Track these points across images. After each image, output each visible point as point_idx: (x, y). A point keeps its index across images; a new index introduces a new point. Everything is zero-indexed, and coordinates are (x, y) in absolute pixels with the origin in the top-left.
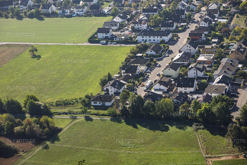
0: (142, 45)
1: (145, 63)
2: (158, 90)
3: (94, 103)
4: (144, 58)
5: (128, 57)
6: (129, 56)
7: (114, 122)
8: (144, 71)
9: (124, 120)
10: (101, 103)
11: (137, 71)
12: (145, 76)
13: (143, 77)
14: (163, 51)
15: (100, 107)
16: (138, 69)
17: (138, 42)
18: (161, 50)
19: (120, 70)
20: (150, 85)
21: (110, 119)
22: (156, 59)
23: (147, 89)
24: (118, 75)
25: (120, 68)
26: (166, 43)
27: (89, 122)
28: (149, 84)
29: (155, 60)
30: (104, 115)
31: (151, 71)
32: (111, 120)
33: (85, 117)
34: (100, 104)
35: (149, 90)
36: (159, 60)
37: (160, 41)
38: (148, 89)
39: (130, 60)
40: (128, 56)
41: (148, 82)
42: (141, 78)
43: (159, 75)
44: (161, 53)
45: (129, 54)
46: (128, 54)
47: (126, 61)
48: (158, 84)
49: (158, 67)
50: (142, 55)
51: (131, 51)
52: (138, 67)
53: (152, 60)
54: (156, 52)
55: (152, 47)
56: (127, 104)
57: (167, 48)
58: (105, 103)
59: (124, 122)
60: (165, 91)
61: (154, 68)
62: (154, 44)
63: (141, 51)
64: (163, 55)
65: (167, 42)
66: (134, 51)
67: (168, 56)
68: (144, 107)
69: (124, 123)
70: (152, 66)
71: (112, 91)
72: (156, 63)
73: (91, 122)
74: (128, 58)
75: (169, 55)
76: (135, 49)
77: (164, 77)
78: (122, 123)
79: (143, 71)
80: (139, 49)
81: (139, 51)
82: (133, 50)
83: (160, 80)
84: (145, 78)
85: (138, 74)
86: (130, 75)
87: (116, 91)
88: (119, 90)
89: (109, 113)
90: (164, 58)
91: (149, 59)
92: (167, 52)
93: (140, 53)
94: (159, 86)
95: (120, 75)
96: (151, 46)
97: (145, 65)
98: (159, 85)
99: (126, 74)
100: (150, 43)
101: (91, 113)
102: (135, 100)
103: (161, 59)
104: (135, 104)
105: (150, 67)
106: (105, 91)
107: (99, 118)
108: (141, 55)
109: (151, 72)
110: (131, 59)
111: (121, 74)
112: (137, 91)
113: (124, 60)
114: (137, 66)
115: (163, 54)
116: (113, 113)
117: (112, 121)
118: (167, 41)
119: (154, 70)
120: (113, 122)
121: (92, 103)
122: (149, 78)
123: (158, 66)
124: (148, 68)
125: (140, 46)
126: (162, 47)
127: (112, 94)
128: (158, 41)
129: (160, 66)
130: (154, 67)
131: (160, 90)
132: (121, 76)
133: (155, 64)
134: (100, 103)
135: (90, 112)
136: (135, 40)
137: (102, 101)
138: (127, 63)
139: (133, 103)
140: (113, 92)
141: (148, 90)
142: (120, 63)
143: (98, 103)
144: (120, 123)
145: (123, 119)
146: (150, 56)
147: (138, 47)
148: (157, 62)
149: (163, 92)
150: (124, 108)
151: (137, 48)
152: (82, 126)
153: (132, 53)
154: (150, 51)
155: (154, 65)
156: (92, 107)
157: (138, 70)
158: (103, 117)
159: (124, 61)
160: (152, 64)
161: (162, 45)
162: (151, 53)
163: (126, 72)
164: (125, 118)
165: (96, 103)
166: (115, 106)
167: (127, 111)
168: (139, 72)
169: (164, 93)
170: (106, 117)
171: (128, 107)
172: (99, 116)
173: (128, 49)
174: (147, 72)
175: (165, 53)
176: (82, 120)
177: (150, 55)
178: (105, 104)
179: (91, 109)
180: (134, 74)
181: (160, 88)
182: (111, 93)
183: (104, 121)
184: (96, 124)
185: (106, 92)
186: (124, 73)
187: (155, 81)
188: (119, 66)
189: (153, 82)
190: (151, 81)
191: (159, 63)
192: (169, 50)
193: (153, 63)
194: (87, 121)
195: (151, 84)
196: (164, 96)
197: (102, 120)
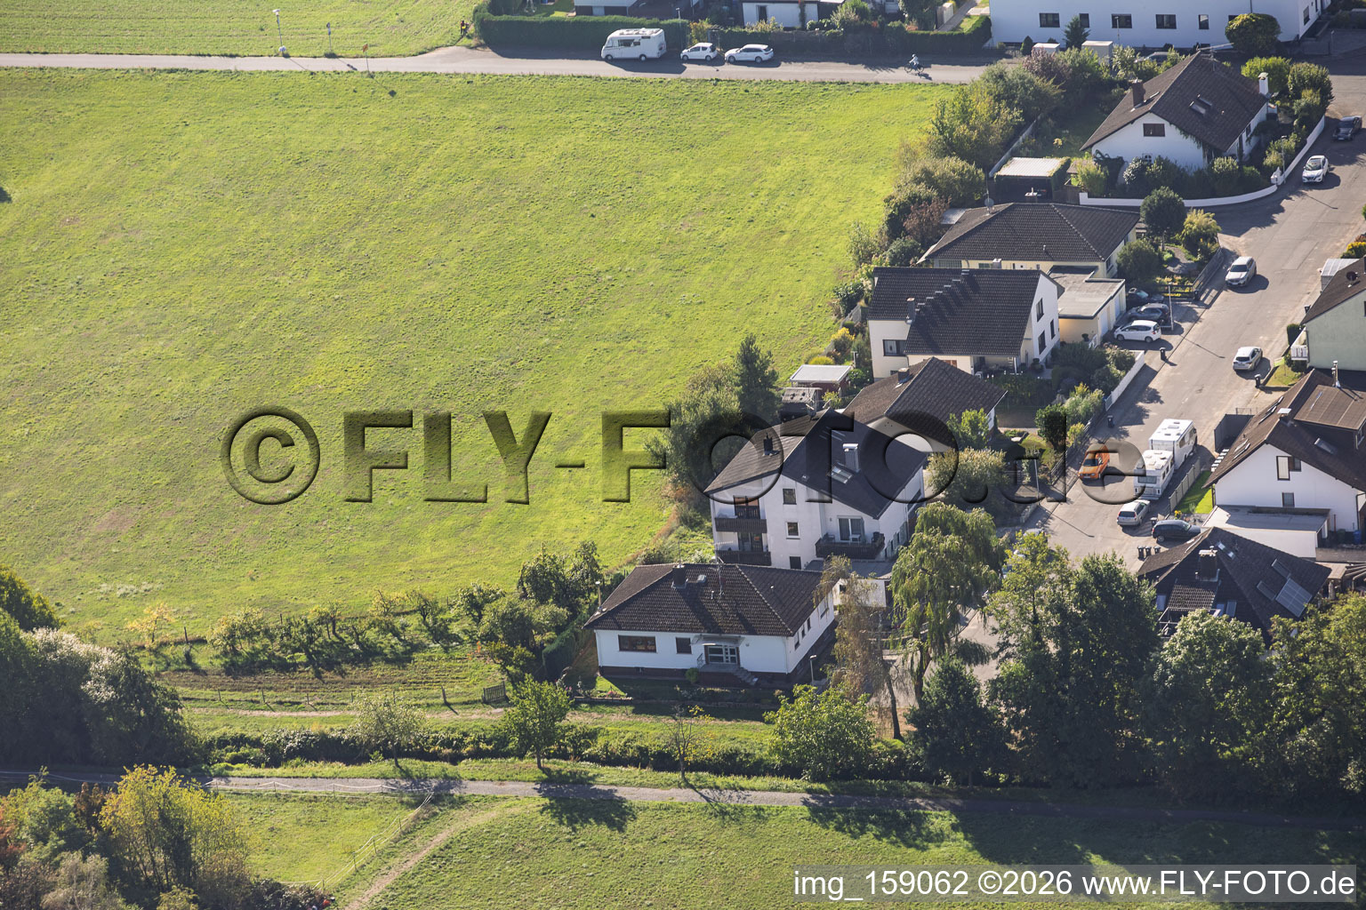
0: (1048, 69)
1: (1104, 252)
2: (1272, 518)
3: (627, 645)
4: (1084, 198)
5: (921, 190)
6: (927, 177)
7: (855, 836)
8: (1100, 328)
9: (955, 810)
10: (698, 649)
11: (1035, 328)
12: (1116, 381)
13: (1098, 393)
14: (1272, 131)
15: (686, 685)
16: (1041, 304)
17: (996, 41)
18: (1254, 123)
19: (848, 320)
20: (1177, 471)
21: (805, 803)
22: (1206, 209)
23: (1149, 512)
24: (836, 373)
25: (849, 302)
26: (1294, 50)
27: (596, 832)
28: (1169, 454)
29: (1196, 219)
30: (731, 764)
31: (1166, 325)
32: (820, 814)
33: (543, 782)
34: (688, 651)
35: (1172, 520)
36: (1237, 221)
37: (1230, 34)
38: (1159, 503)
39: (942, 218)
40: (917, 181)
41: (1155, 436)
42: (1078, 401)
43: (1254, 369)
44: (1246, 149)
45: (926, 161)
46: (909, 155)
47: (895, 226)
48: (1270, 452)
49: (1237, 287)
50: (1062, 173)
51: (942, 128)
52: (1044, 289)
53: (1166, 220)
54: (1201, 141)
55: (1156, 90)
56: (974, 653)
57: (1308, 96)
58: (736, 641)
59: (954, 828)
60: (1339, 526)
61: (1196, 298)
62: (1174, 63)
63: (1035, 134)
64: (1272, 169)
65: (1298, 41)
66: (972, 128)
67: (1330, 181)
68: (1164, 677)
69: (958, 845)
70: (1171, 275)
71: (793, 529)
72: (1206, 252)
73: (617, 835)
74: (914, 199)
75: (1338, 170)
76: (982, 107)
77: (1330, 383)
78: (939, 838)
79: (1085, 327)
80: (1025, 106)
81: (1019, 129)
82: (965, 115)
83: (1284, 419)
84: (1116, 394)
85: (1042, 357)
86: (965, 363)
87: (835, 527)
88: (867, 519)
89: (790, 746)
90: (1284, 203)
91: (1137, 208)
92: (1311, 139)
93: (1037, 153)
94: (1284, 472)
95: (848, 367)
96: (1148, 75)
97: (1101, 265)
98: (1284, 462)
99: (916, 360)
100: (1129, 53)
101: (601, 741)
102: (1059, 608)
103: (1263, 214)
104: (1064, 654)
105: (1155, 292)
106: (723, 525)
107: (690, 792)
108: (1043, 167)
109: (1173, 339)
110: (956, 206)
111: (864, 362)
112: (1053, 524)
113: (874, 218)
114: (1033, 276)
115: (1271, 159)
116: (836, 741)
117: (832, 824)
118: (1303, 29)
119: (1196, 319)
120: (839, 836)
121: (608, 647)
122: (1154, 397)
123: (1231, 276)
124: (1133, 302)
125: (1025, 84)
126: (1264, 88)
127: (795, 561)
128: (1204, 25)
129: (1254, 283)
130: (1194, 287)
131: (1287, 513)
132: (862, 379)
133: (1200, 264)
134: (683, 647)
135: (593, 735)
136: (967, 26)
137: (709, 625)
138: (913, 252)
139: (1043, 645)
140: (811, 533)
141: (1161, 520)
142: (840, 251)
143: (666, 641)
144: (909, 846)
145: (937, 798)
146: (1143, 181)
147: (1006, 93)
148: (1225, 241)
149: (1320, 535)
150: (952, 690)
151: (998, 98)
152: (527, 876)
153: (949, 146)
154: (1138, 126)
155: (1189, 273)
156: (604, 686)
157: (1040, 316)
158: (731, 780)
159: (874, 231)
160: (1174, 261)
161: (1257, 69)
162: (1154, 146)
163: (921, 338)
164: (959, 795)
165: (648, 646)
166: (848, 677)
167: (985, 717)
168: (1050, 343)
169: (1333, 540)
170: (758, 782)
171: (993, 682)
172: (691, 776)
173: (899, 108)
174: (1129, 335)
175: (1298, 150)
176: (516, 810)
177: (1143, 168)
178: (736, 660)
179: (593, 703)
180: (994, 359)
181: (1288, 498)
182: (780, 548)
183: (748, 823)
184: (666, 850)
185: (731, 539)
186: (897, 349)
187: (1231, 429)
188: (829, 284)
189: (1208, 440)
190: (1184, 425)
191: (1240, 250)
192: (1333, 124)
193: (1181, 253)
194: (572, 822)
195: (1189, 460)
196: (1337, 571)
197: (723, 813)
